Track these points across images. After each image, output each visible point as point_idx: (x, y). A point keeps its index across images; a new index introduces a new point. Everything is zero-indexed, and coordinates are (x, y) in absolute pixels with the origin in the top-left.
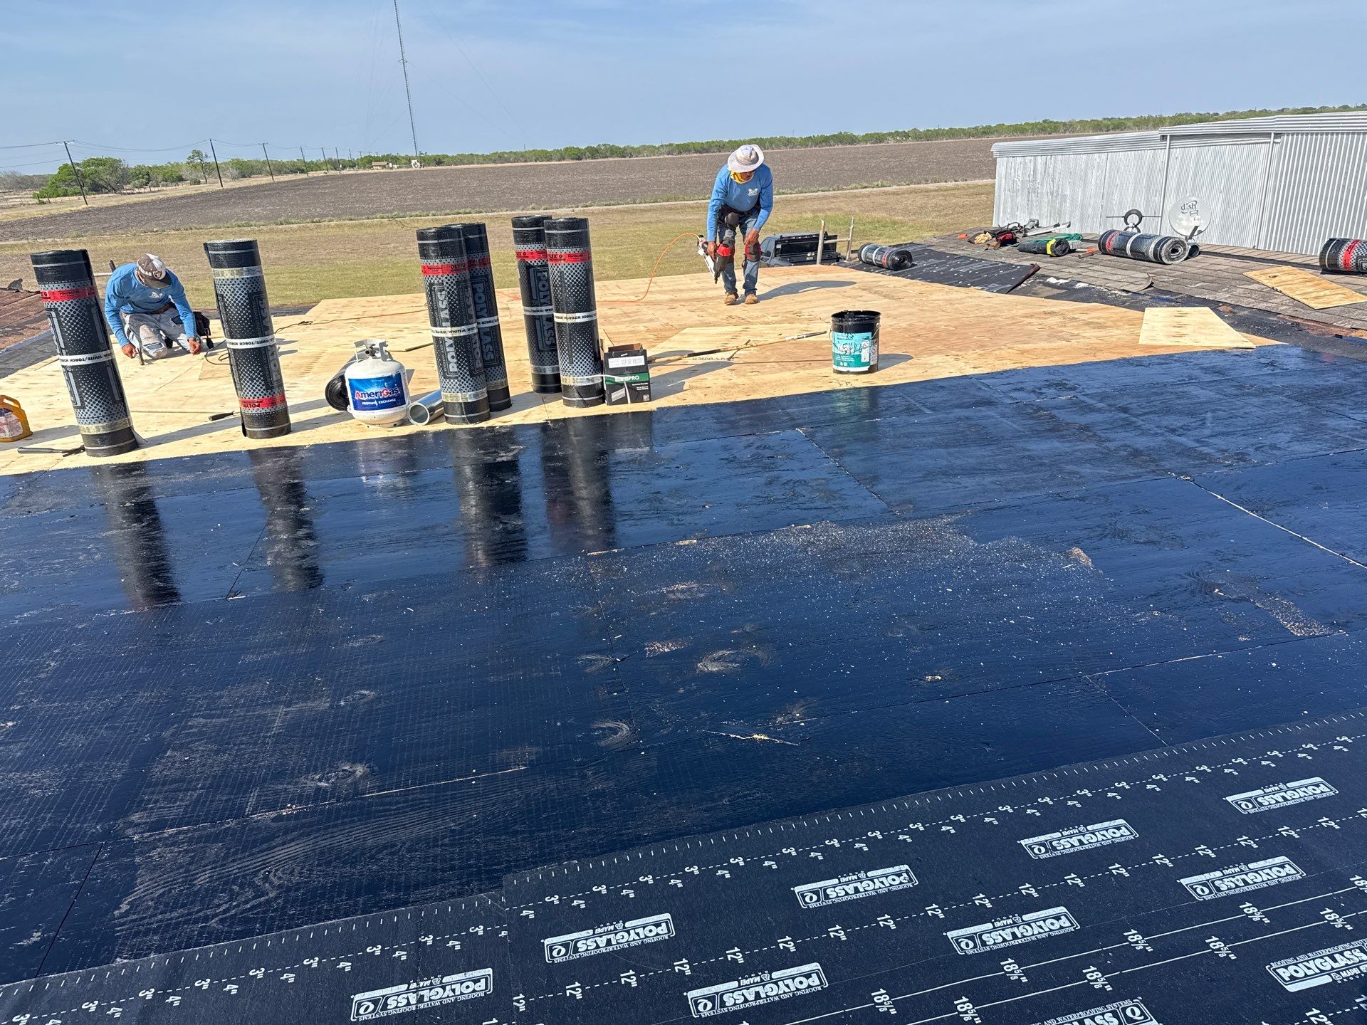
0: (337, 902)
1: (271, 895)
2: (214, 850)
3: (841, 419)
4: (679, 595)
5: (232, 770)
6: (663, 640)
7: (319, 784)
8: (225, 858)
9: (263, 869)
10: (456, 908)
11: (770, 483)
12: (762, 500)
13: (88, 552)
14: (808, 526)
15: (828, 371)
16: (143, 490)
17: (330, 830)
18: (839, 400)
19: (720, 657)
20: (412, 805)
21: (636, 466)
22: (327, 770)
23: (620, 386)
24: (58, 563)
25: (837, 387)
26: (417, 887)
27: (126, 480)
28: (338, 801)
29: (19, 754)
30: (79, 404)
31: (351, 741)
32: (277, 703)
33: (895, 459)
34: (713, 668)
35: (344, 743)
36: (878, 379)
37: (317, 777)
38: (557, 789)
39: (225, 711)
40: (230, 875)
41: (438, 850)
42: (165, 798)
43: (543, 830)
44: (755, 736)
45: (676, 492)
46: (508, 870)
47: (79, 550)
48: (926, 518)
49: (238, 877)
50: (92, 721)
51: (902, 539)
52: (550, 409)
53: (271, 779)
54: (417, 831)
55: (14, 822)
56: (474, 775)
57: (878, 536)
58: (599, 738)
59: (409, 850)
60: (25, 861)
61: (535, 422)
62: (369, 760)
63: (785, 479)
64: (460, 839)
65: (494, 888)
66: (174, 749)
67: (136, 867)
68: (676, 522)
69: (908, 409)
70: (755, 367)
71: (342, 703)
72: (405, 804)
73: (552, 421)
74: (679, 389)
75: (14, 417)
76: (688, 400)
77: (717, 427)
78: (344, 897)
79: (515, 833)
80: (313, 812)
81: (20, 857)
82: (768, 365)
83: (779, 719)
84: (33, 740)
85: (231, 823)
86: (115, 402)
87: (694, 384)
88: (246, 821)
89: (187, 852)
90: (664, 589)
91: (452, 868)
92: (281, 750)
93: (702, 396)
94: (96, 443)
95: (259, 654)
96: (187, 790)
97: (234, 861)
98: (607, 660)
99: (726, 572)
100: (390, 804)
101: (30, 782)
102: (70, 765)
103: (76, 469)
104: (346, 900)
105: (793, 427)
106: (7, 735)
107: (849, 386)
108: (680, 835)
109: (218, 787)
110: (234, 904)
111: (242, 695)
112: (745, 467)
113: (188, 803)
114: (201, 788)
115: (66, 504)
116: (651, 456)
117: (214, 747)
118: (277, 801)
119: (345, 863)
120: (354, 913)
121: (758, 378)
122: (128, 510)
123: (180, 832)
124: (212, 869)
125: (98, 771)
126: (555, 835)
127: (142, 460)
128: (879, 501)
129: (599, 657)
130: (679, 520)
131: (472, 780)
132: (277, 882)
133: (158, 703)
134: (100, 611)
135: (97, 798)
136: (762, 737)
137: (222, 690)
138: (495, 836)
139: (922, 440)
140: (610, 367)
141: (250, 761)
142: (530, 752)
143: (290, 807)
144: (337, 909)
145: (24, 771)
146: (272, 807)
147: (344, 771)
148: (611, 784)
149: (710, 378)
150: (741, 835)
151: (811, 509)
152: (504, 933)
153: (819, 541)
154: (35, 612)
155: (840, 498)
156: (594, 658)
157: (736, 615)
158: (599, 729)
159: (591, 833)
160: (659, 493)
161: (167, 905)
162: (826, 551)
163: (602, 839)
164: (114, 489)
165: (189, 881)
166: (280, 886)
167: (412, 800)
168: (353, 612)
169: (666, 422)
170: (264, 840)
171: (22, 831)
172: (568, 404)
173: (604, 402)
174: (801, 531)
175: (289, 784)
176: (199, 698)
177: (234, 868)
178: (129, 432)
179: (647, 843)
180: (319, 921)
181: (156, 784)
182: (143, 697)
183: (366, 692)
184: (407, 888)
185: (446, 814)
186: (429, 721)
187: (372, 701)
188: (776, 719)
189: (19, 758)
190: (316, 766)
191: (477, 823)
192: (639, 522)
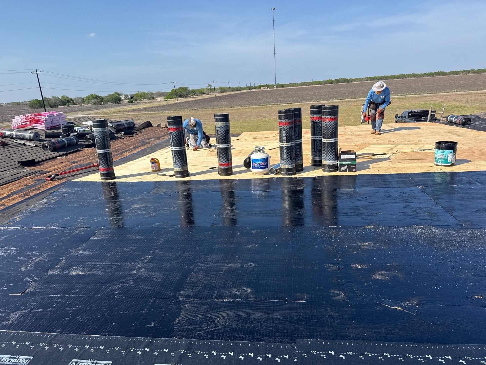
0: (240, 335)
1: (220, 328)
2: (203, 308)
3: (438, 184)
4: (365, 247)
5: (210, 282)
6: (358, 263)
7: (236, 292)
8: (206, 312)
9: (218, 318)
10: (279, 347)
11: (405, 207)
12: (402, 213)
13: (173, 207)
14: (422, 226)
15: (432, 164)
16: (189, 189)
17: (239, 309)
18: (437, 176)
19: (382, 274)
20: (265, 306)
21: (349, 196)
22: (239, 288)
23: (344, 165)
24: (166, 209)
25: (436, 171)
26: (266, 336)
27: (185, 186)
28: (242, 300)
29: (151, 267)
30: (175, 162)
31: (247, 279)
32: (224, 263)
33: (463, 203)
34: (379, 277)
35: (244, 280)
36: (455, 169)
37: (236, 290)
38: (316, 312)
39: (209, 262)
40: (208, 318)
41: (274, 325)
42: (190, 288)
43: (311, 326)
44: (396, 307)
45: (365, 207)
46: (298, 337)
47: (172, 206)
48: (477, 229)
49: (210, 319)
50: (171, 259)
51: (466, 236)
52: (317, 172)
53: (222, 288)
54: (267, 316)
55: (149, 287)
56: (287, 300)
57: (454, 234)
58: (332, 296)
59: (264, 322)
60: (151, 300)
61: (311, 176)
62: (252, 288)
63: (412, 206)
64: (281, 322)
65: (293, 343)
66: (194, 273)
67: (181, 309)
68: (365, 218)
69: (469, 182)
70: (400, 161)
71: (244, 266)
72: (263, 306)
73: (318, 177)
74: (368, 168)
75: (157, 164)
76: (371, 172)
77: (383, 183)
78: (242, 334)
79: (301, 325)
80: (234, 302)
81: (150, 298)
82: (406, 161)
83: (407, 302)
84: (155, 263)
85: (209, 300)
86: (184, 162)
87: (374, 166)
88: (213, 300)
89: (195, 307)
90: (359, 244)
91: (278, 332)
92: (225, 279)
93: (378, 171)
94: (178, 174)
95: (220, 245)
96: (197, 286)
97: (209, 313)
98: (336, 267)
99: (386, 240)
100: (258, 304)
101: (154, 276)
102: (165, 272)
103: (172, 181)
104: (243, 335)
105: (416, 186)
106: (149, 260)
107: (442, 171)
108: (364, 339)
109: (206, 287)
110: (209, 328)
111: (214, 258)
112: (395, 200)
113: (197, 291)
114: (201, 287)
115: (169, 192)
116: (355, 192)
117: (205, 274)
118: (223, 296)
119: (243, 322)
120: (245, 340)
121: (401, 165)
122: (185, 195)
123: (194, 300)
124: (202, 314)
125: (172, 276)
126: (315, 329)
127: (190, 180)
128: (455, 219)
129: (333, 266)
130: (366, 218)
131: (286, 302)
132: (222, 324)
133: (190, 257)
134: (176, 225)
135: (171, 284)
136: (399, 308)
137: (209, 256)
138: (294, 324)
139: (476, 195)
140: (341, 158)
141: (215, 281)
142: (307, 296)
143: (227, 299)
144: (240, 337)
145: (152, 272)
146: (221, 297)
147: (244, 289)
148: (337, 314)
149: (380, 164)
150: (389, 345)
151: (424, 219)
152: (295, 360)
153: (427, 233)
154: (158, 223)
155: (437, 216)
156: (331, 266)
157: (389, 258)
158: (332, 293)
159: (329, 331)
160: (358, 206)
161: (189, 323)
162: (430, 237)
163: (333, 334)
164: (181, 188)
165: (196, 317)
166: (222, 325)
167: (266, 305)
168: (249, 236)
169: (362, 180)
170: (219, 308)
171: (150, 291)
172: (324, 171)
173: (337, 171)
174: (419, 228)
175: (227, 291)
176: (202, 257)
177: (209, 315)
178: (187, 171)
179: (350, 340)
180: (234, 340)
181: (188, 283)
182: (186, 254)
183: (252, 264)
184: (263, 335)
185: (277, 312)
186: (272, 278)
187: (253, 267)
188: (405, 302)
189: (152, 268)
190: (235, 286)
191: (287, 318)
192: (350, 217)
